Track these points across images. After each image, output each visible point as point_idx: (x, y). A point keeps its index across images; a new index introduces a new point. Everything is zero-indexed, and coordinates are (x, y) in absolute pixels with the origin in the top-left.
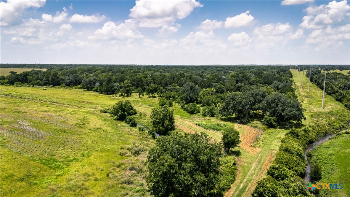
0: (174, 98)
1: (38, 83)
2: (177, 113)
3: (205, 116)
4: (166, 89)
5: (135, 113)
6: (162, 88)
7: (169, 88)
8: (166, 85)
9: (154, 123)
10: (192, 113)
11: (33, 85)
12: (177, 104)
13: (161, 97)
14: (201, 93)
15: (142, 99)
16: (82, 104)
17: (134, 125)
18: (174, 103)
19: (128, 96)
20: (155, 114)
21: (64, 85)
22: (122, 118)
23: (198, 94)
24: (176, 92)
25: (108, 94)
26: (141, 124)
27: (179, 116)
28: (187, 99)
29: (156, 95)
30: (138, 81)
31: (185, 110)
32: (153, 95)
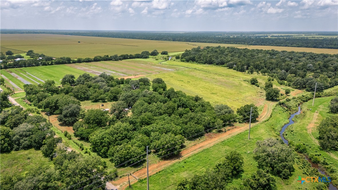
0: (275, 76)
1: (202, 62)
2: (275, 84)
3: (287, 86)
4: (272, 72)
5: (258, 82)
6: (269, 71)
7: (273, 71)
8: (272, 69)
9: (265, 86)
10: (281, 84)
11: (199, 63)
12: (276, 80)
13: (269, 75)
14: (288, 76)
15: (259, 76)
16: (233, 76)
17: (258, 86)
18: (274, 79)
19: (252, 74)
20: (266, 83)
21: (215, 64)
22: (253, 84)
23: (287, 76)
24: (277, 73)
25: (241, 72)
26: (261, 86)
27: (275, 85)
28: (281, 78)
29: (266, 74)
30: (257, 66)
31: (279, 83)
32: (265, 74)
